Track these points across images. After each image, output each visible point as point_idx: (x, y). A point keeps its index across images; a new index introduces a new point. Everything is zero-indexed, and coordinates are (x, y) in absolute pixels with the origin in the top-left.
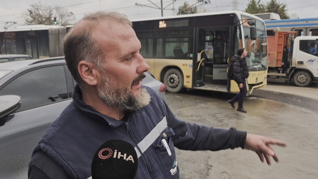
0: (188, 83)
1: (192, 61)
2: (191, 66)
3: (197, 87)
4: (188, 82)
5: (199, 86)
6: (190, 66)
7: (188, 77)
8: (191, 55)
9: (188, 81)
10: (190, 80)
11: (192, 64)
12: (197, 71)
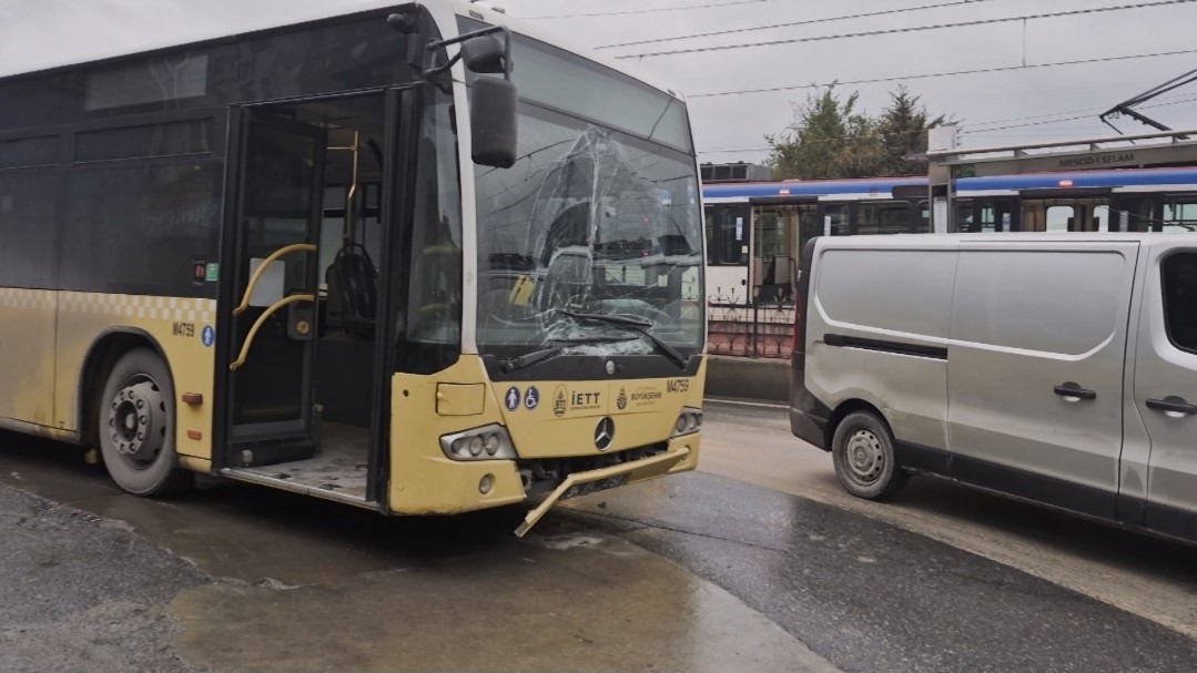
0: (195, 443)
1: (213, 304)
2: (208, 334)
3: (243, 466)
4: (196, 436)
5: (255, 464)
6: (204, 338)
7: (195, 402)
8: (212, 272)
9: (195, 429)
10: (204, 421)
11: (213, 323)
12: (240, 368)
